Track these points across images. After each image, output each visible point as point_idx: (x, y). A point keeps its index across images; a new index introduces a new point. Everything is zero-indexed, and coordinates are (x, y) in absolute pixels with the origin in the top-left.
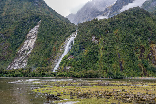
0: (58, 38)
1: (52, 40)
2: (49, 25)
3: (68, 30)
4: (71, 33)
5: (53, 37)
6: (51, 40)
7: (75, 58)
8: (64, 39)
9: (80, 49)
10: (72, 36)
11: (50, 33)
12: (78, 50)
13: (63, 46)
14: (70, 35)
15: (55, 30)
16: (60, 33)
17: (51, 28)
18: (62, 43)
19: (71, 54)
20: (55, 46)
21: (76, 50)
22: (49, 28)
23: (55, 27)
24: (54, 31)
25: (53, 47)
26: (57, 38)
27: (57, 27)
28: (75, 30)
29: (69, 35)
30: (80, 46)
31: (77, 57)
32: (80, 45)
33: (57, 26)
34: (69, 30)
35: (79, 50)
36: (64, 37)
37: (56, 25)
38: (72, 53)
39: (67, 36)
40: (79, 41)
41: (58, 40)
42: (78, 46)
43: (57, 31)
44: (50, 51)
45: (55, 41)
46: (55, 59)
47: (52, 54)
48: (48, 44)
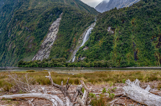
0: (78, 29)
1: (73, 32)
2: (69, 17)
3: (87, 22)
4: (90, 24)
5: (74, 29)
6: (71, 31)
7: (89, 49)
8: (83, 31)
9: (95, 40)
10: (90, 27)
11: (71, 25)
12: (93, 41)
13: (82, 37)
14: (89, 26)
15: (75, 22)
16: (80, 24)
17: (71, 20)
18: (81, 34)
19: (87, 45)
20: (76, 37)
21: (91, 41)
22: (70, 20)
23: (76, 19)
24: (74, 23)
25: (74, 39)
26: (77, 30)
27: (78, 18)
28: (94, 21)
29: (88, 27)
30: (95, 38)
31: (91, 47)
32: (95, 36)
33: (77, 17)
35: (94, 41)
36: (83, 28)
37: (76, 16)
39: (85, 28)
40: (95, 32)
43: (77, 23)
44: (71, 42)
45: (76, 32)
46: (74, 50)
47: (72, 45)
48: (69, 36)
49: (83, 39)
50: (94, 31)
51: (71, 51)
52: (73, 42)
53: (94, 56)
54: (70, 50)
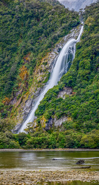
0: (32, 44)
1: (19, 52)
2: (9, 13)
3: (58, 24)
4: (67, 30)
5: (21, 44)
6: (14, 50)
7: (78, 94)
8: (49, 47)
9: (92, 70)
10: (70, 38)
11: (13, 32)
12: (87, 71)
13: (46, 64)
14: (66, 34)
15: (24, 25)
16: (39, 32)
17: (14, 20)
18: (43, 56)
19: (69, 83)
20: (26, 64)
21: (81, 72)
22: (10, 21)
23: (26, 17)
24: (22, 29)
25: (22, 69)
26: (31, 46)
27: (31, 17)
28: (78, 23)
29: (62, 36)
30: (92, 63)
31: (83, 90)
32: (92, 59)
33: (30, 14)
34: (62, 22)
35: (90, 73)
36: (48, 41)
37: (27, 11)
38: (71, 82)
39: (56, 39)
40: (90, 48)
41: (32, 49)
42: (88, 61)
43: (29, 27)
44: (13, 79)
45: (26, 53)
46: (25, 100)
47: (18, 87)
48: (7, 62)
49: (50, 68)
50: (87, 45)
51: (15, 103)
52: (18, 77)
53: (94, 114)
54: (12, 100)
